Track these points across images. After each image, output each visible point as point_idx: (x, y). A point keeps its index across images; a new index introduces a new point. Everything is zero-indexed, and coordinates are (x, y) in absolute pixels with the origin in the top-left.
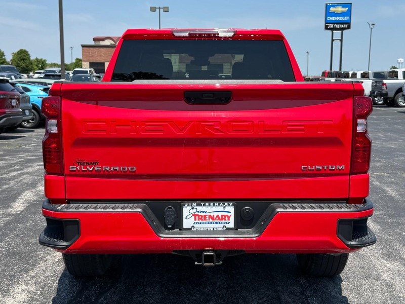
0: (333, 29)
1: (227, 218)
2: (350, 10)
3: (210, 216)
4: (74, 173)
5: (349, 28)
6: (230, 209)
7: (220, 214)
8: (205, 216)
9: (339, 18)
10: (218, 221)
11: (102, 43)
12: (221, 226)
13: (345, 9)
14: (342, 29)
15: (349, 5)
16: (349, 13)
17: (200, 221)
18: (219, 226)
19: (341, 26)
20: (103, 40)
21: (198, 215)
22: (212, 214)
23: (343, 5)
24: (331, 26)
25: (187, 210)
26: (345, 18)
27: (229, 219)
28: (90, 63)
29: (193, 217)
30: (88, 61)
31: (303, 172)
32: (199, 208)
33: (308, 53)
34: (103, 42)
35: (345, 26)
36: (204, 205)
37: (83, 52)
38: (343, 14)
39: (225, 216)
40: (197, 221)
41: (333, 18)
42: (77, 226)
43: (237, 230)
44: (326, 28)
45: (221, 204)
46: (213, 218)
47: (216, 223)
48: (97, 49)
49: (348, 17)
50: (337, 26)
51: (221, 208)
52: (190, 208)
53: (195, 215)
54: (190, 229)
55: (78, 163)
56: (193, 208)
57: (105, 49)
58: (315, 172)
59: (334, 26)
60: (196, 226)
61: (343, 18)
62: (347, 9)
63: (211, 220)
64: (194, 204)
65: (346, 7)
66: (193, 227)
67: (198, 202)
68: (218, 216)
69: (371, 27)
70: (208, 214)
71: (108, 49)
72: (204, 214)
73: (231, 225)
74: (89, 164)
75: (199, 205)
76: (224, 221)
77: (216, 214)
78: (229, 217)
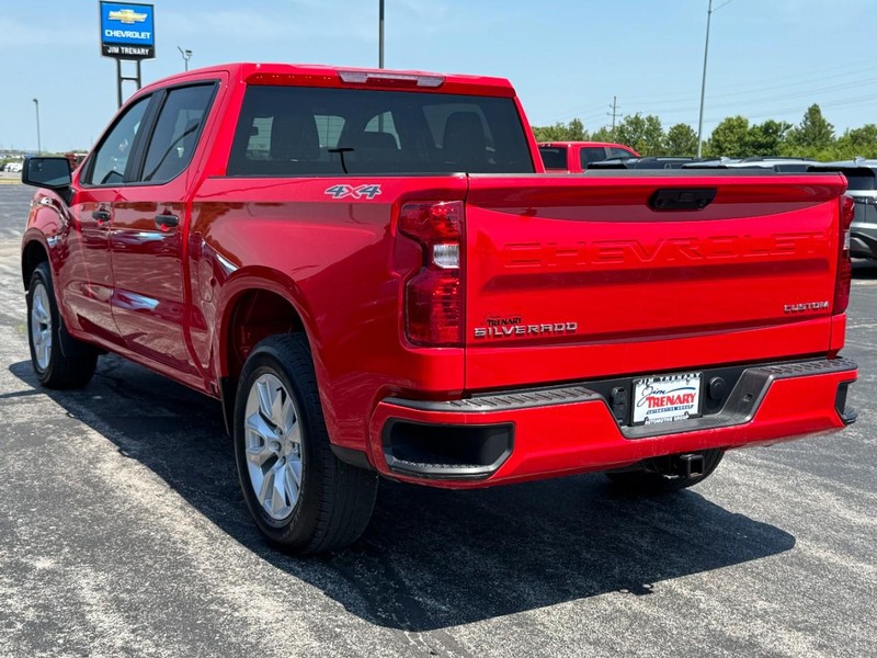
0: (120, 56)
1: (690, 399)
2: (151, 19)
3: (668, 398)
4: (482, 341)
5: (151, 55)
6: (695, 383)
7: (681, 393)
8: (662, 399)
9: (129, 34)
10: (679, 405)
12: (683, 412)
13: (142, 17)
14: (138, 58)
15: (148, 9)
16: (149, 25)
17: (656, 408)
18: (679, 414)
19: (136, 51)
21: (653, 398)
22: (671, 395)
23: (138, 8)
24: (116, 50)
25: (641, 391)
26: (143, 34)
27: (692, 401)
29: (647, 402)
31: (786, 315)
32: (657, 386)
33: (36, 101)
35: (143, 51)
36: (664, 380)
38: (136, 26)
39: (688, 395)
40: (652, 408)
41: (117, 33)
42: (506, 435)
43: (701, 416)
44: (105, 53)
45: (679, 377)
46: (672, 403)
47: (676, 409)
49: (148, 34)
50: (127, 50)
51: (683, 384)
52: (644, 386)
53: (649, 399)
54: (642, 423)
55: (489, 321)
56: (648, 387)
58: (798, 314)
59: (120, 50)
60: (651, 416)
61: (137, 35)
62: (145, 16)
63: (669, 406)
64: (651, 380)
65: (142, 12)
66: (646, 418)
67: (657, 377)
68: (679, 397)
69: (186, 57)
70: (666, 395)
72: (661, 395)
73: (694, 410)
74: (506, 323)
75: (657, 380)
76: (686, 404)
77: (676, 394)
78: (693, 397)
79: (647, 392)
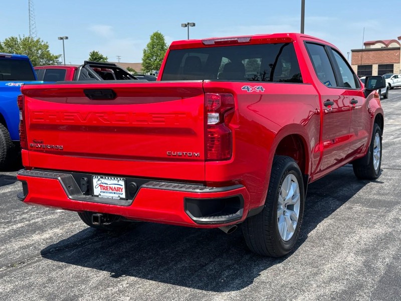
1: (120, 190)
3: (110, 187)
6: (122, 183)
7: (116, 186)
8: (107, 187)
10: (115, 192)
11: (372, 47)
12: (117, 195)
17: (104, 191)
18: (115, 196)
20: (373, 43)
21: (102, 186)
22: (111, 186)
25: (96, 181)
27: (122, 191)
28: (358, 66)
30: (356, 64)
31: (168, 157)
32: (103, 181)
34: (374, 46)
36: (105, 178)
37: (353, 56)
39: (120, 188)
40: (102, 190)
43: (127, 200)
45: (116, 179)
46: (112, 190)
48: (366, 52)
51: (116, 182)
52: (97, 180)
53: (101, 186)
54: (97, 196)
55: (34, 141)
56: (99, 180)
57: (373, 52)
58: (177, 157)
60: (102, 194)
63: (111, 191)
64: (99, 177)
66: (100, 195)
67: (102, 176)
70: (109, 186)
71: (377, 52)
72: (106, 185)
73: (124, 196)
74: (39, 143)
75: (102, 178)
76: (119, 192)
77: (114, 186)
78: (122, 190)
79: (99, 182)
